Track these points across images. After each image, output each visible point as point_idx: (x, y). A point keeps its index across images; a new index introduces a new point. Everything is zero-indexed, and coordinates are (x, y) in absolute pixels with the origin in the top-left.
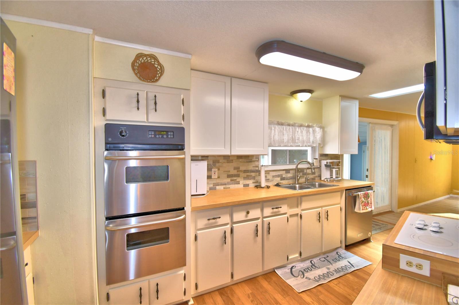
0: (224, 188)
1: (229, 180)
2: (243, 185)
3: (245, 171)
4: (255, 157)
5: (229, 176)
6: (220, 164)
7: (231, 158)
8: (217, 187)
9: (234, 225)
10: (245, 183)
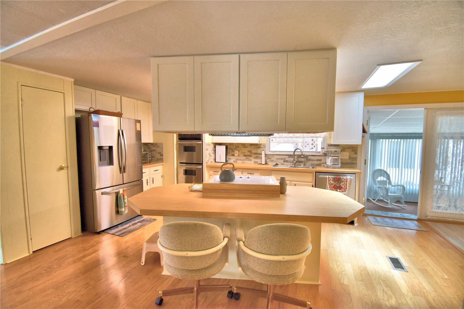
0: (242, 162)
1: (245, 158)
2: (253, 162)
3: (255, 154)
4: (262, 145)
5: (245, 156)
6: (239, 148)
7: (246, 145)
8: (238, 161)
10: (255, 161)
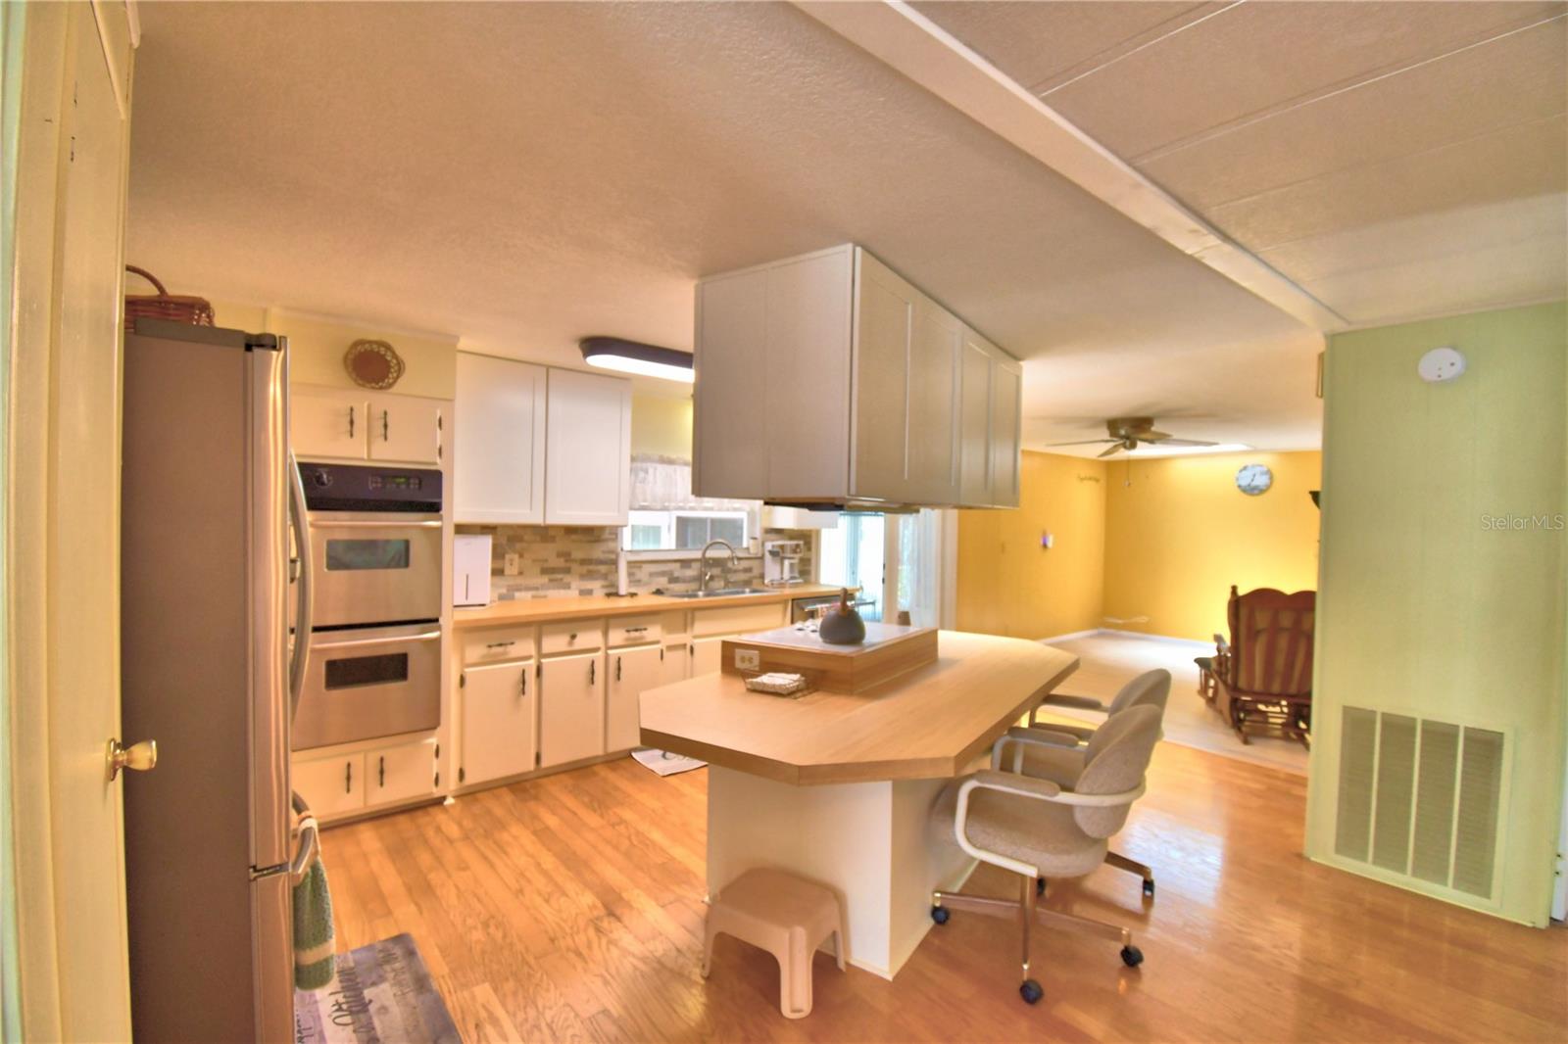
0: (534, 597)
1: (545, 579)
2: (577, 592)
3: (584, 562)
4: (607, 531)
5: (544, 571)
6: (524, 545)
7: (551, 533)
8: (518, 594)
9: (543, 661)
10: (583, 588)
